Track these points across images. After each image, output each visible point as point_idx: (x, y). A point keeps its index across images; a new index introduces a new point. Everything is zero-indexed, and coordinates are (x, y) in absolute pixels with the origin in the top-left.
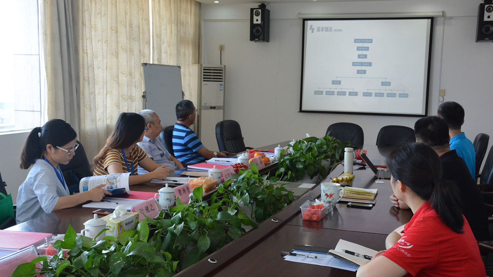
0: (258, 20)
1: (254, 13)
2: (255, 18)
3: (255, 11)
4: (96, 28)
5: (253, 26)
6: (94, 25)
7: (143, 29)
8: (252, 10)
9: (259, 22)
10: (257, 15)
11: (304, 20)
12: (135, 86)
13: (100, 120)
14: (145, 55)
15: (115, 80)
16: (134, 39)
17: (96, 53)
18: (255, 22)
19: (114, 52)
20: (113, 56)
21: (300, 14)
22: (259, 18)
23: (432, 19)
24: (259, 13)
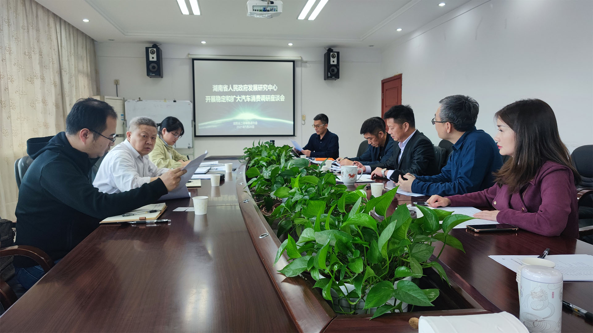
0: (153, 57)
1: (150, 51)
2: (151, 56)
3: (150, 49)
4: (11, 50)
5: (149, 63)
6: (9, 47)
7: (52, 59)
8: (147, 49)
9: (155, 59)
10: (153, 53)
11: (194, 60)
12: (49, 114)
13: (21, 145)
14: (56, 84)
15: (31, 105)
16: (44, 67)
17: (12, 77)
18: (151, 59)
19: (29, 77)
20: (28, 81)
21: (189, 54)
22: (155, 56)
23: (293, 61)
24: (154, 51)
